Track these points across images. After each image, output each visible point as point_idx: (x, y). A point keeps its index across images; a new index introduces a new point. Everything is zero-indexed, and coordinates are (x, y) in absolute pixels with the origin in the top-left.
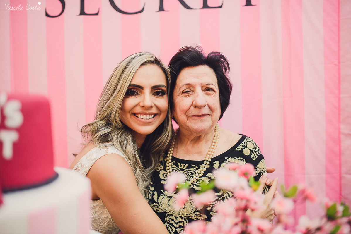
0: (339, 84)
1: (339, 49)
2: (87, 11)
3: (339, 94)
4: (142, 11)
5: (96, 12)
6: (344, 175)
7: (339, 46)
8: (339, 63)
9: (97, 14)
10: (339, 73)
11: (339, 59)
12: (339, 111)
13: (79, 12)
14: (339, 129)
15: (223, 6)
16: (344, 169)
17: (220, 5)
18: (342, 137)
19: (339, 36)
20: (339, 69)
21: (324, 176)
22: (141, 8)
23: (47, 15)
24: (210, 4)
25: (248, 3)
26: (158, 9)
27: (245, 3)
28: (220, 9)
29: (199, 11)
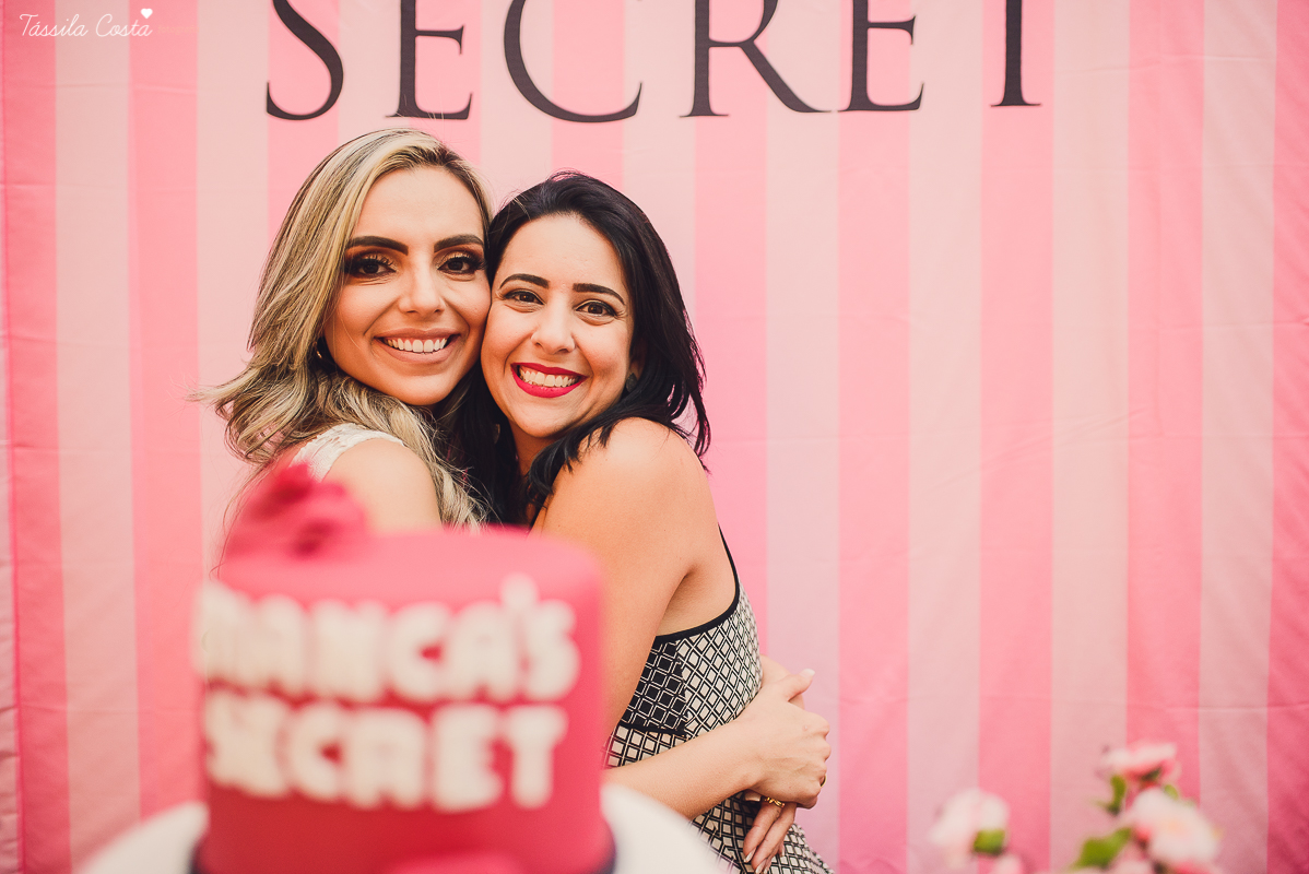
2: (424, 101)
4: (630, 111)
5: (460, 106)
9: (463, 114)
13: (392, 100)
15: (924, 102)
17: (912, 98)
21: (1264, 711)
22: (626, 103)
23: (273, 109)
24: (875, 95)
25: (1013, 95)
26: (688, 106)
27: (999, 95)
28: (911, 113)
29: (835, 119)
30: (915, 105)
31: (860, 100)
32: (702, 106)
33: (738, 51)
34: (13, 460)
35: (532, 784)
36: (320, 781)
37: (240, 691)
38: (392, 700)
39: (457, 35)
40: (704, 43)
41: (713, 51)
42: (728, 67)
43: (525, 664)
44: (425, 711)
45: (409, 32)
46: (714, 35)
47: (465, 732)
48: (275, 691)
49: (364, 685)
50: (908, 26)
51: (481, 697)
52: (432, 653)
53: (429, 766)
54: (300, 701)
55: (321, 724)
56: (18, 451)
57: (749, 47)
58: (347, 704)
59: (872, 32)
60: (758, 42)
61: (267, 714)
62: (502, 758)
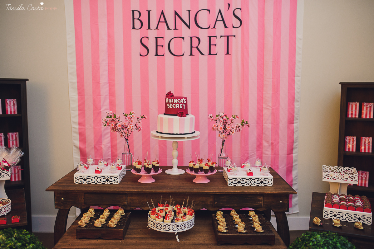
0: (263, 88)
1: (263, 74)
2: (159, 54)
3: (263, 92)
4: (183, 55)
5: (163, 54)
6: (263, 124)
7: (263, 72)
8: (263, 79)
9: (163, 55)
10: (263, 83)
11: (263, 78)
12: (263, 99)
13: (155, 54)
14: (263, 106)
15: (217, 54)
16: (264, 122)
17: (216, 53)
18: (264, 109)
19: (263, 68)
20: (263, 82)
21: (256, 124)
22: (183, 54)
23: (141, 55)
24: (212, 53)
25: (228, 53)
26: (190, 54)
27: (226, 53)
28: (216, 55)
29: (207, 56)
30: (216, 54)
31: (210, 54)
32: (191, 54)
33: (196, 48)
34: (110, 97)
35: (184, 108)
36: (174, 107)
37: (170, 103)
38: (178, 103)
39: (162, 46)
40: (192, 47)
41: (193, 48)
42: (194, 50)
43: (184, 102)
44: (179, 104)
45: (157, 46)
46: (193, 46)
47: (181, 105)
48: (172, 103)
49: (176, 102)
50: (215, 45)
51: (182, 103)
52: (179, 101)
53: (179, 106)
54: (173, 103)
55: (175, 104)
56: (110, 96)
57: (197, 48)
58: (175, 103)
59: (211, 46)
60: (198, 47)
61: (170, 104)
62: (183, 106)
